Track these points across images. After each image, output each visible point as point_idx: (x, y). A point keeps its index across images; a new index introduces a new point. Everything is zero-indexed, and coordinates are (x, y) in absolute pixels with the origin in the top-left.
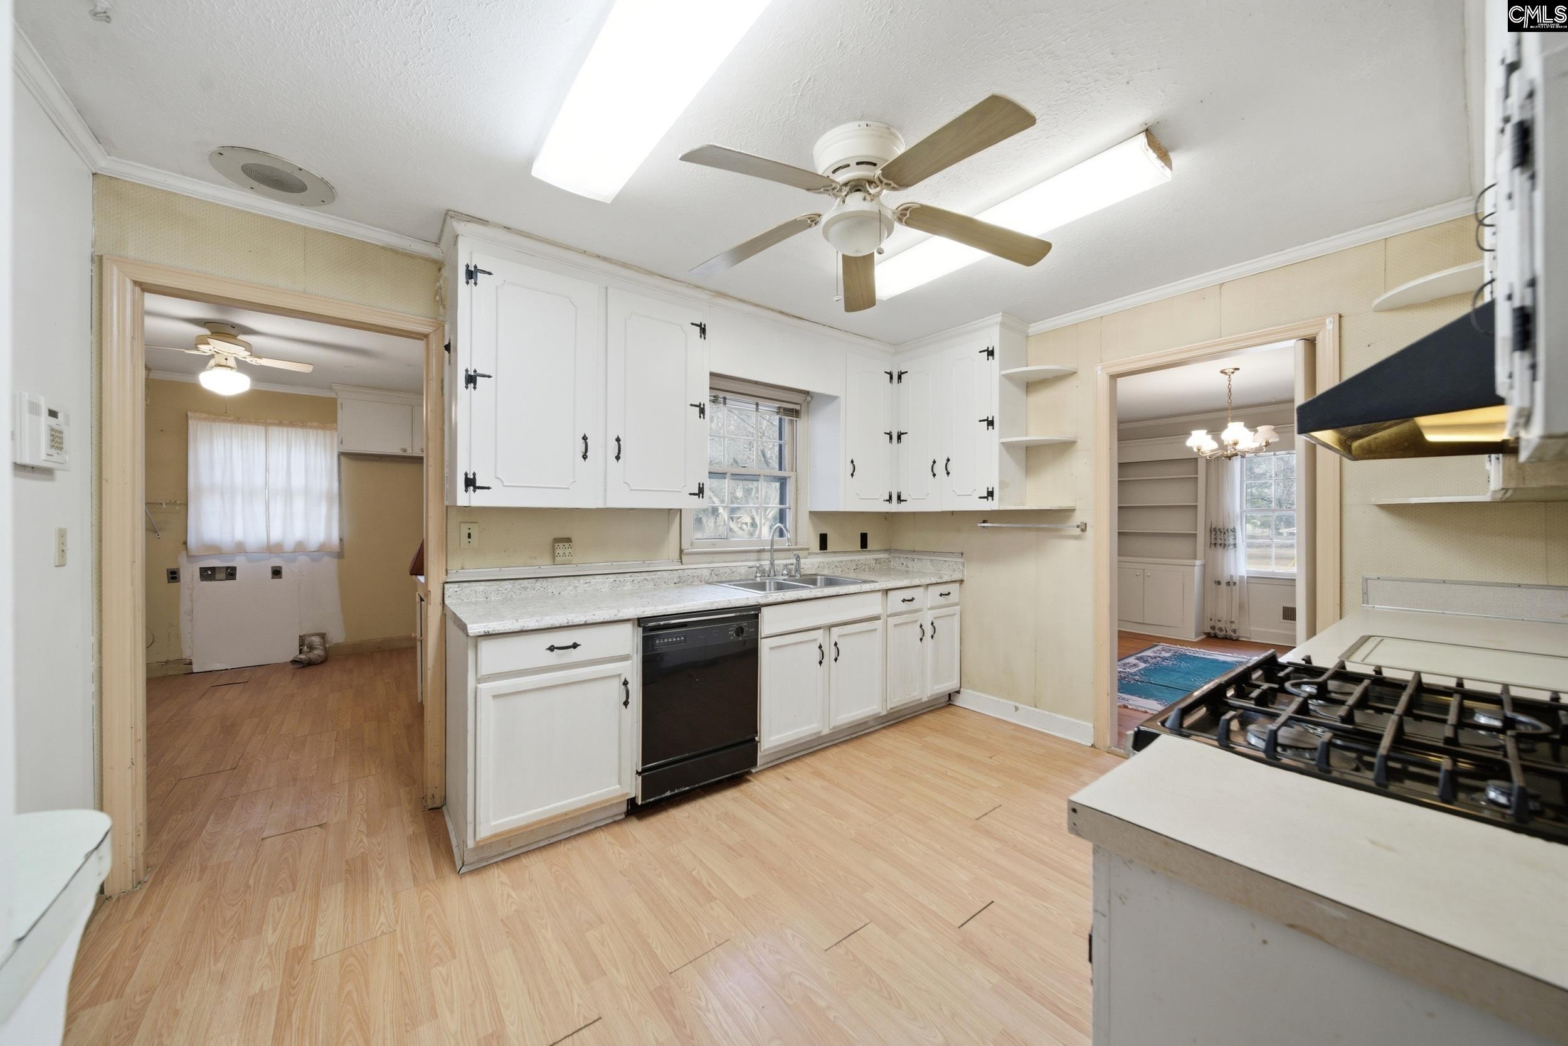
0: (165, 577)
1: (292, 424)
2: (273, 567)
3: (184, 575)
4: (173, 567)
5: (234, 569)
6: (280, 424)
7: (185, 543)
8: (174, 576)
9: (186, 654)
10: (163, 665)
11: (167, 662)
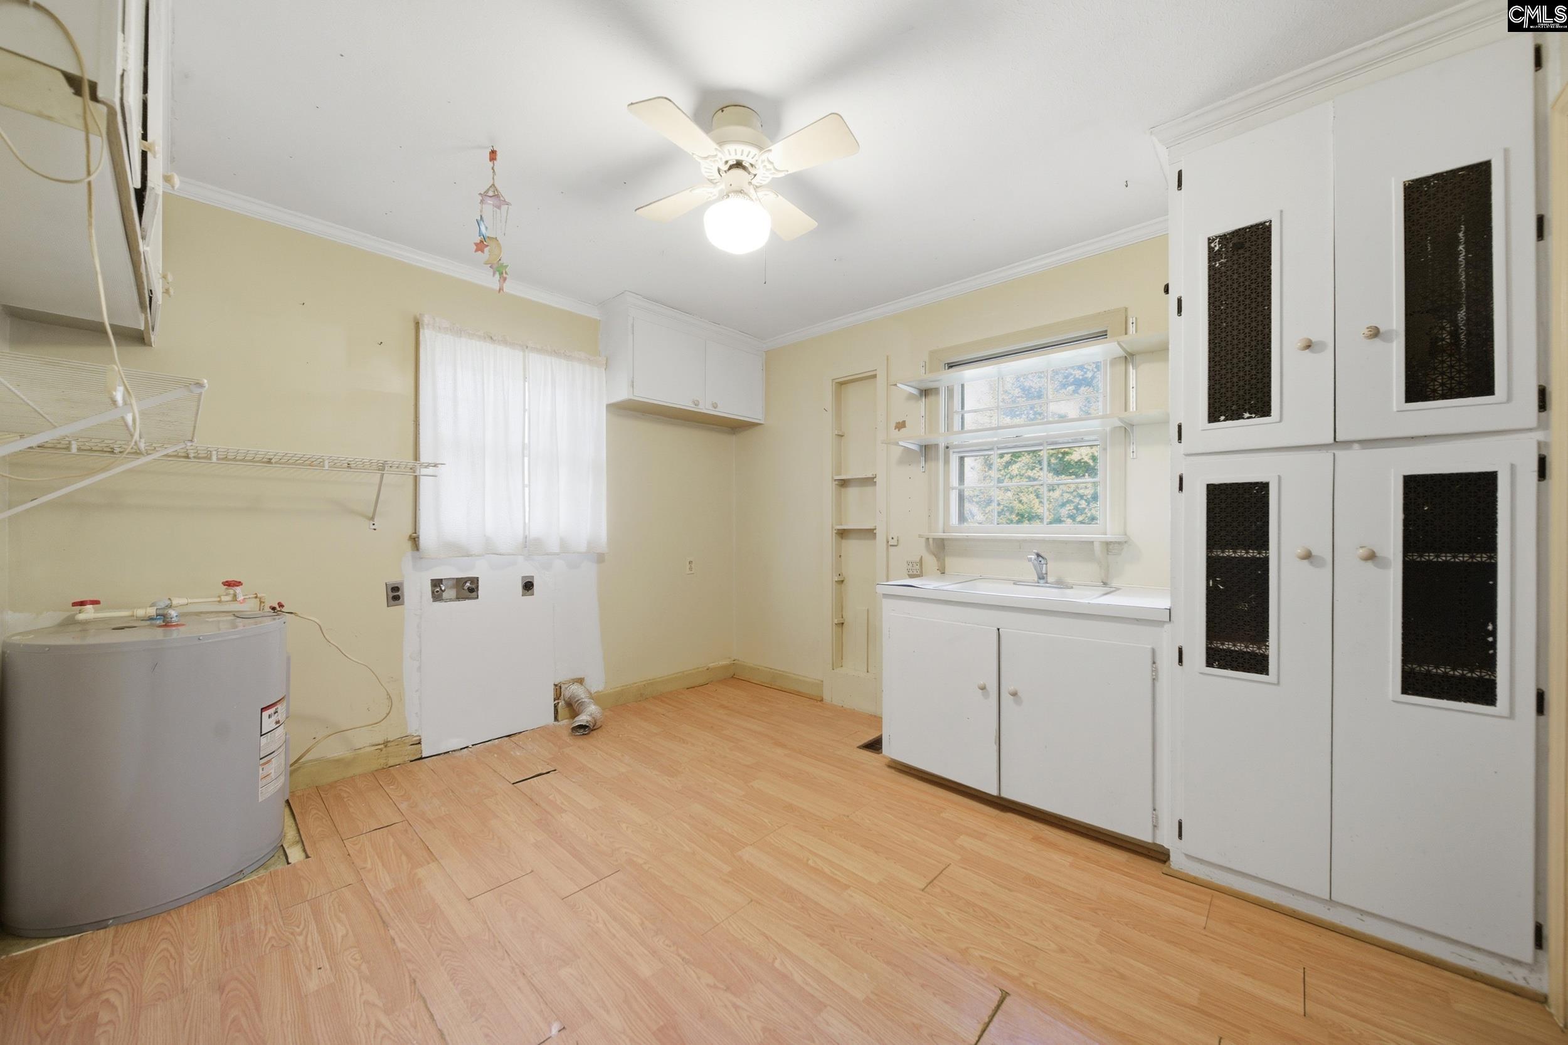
0: (382, 595)
1: (555, 353)
2: (523, 578)
3: (409, 594)
4: (393, 580)
5: (475, 581)
6: (541, 351)
7: (415, 540)
8: (395, 594)
9: (413, 728)
10: (381, 750)
11: (386, 743)
